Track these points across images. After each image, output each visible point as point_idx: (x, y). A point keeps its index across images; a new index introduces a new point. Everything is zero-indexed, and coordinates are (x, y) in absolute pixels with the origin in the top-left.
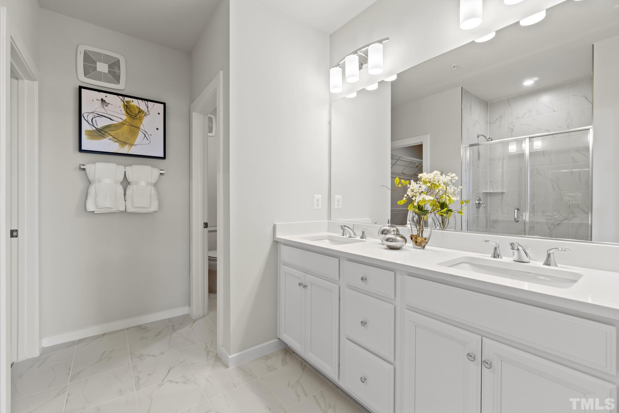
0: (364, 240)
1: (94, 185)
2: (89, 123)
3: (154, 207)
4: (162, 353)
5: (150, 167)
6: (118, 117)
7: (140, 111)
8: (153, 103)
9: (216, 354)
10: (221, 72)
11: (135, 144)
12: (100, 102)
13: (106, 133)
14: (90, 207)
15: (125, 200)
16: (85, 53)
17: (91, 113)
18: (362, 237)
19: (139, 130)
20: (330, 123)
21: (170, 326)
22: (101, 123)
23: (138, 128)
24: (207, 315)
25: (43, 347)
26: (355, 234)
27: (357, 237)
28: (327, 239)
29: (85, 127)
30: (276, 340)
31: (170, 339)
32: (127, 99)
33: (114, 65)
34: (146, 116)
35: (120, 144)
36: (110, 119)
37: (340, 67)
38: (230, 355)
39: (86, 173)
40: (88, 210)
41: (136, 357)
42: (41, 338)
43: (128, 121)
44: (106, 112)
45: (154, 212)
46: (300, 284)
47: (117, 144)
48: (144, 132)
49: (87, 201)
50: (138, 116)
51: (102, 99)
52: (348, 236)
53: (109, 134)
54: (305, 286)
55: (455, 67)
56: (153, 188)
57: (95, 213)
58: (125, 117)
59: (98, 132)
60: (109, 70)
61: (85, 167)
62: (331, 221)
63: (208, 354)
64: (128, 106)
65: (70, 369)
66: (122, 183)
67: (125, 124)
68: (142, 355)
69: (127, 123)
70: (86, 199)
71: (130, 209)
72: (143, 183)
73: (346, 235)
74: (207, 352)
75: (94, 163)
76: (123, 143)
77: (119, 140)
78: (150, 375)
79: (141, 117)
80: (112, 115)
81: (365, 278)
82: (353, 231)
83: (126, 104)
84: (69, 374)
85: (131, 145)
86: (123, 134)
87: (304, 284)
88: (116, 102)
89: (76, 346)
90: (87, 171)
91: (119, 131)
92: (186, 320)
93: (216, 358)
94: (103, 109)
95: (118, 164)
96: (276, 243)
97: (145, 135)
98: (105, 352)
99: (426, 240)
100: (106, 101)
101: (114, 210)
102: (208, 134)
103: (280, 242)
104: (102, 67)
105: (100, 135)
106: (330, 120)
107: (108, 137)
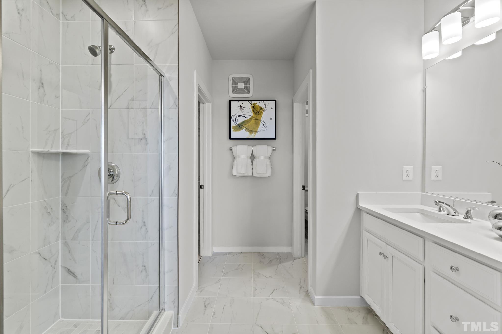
0: (469, 221)
1: (236, 160)
2: (234, 122)
3: (269, 174)
4: (271, 276)
5: (267, 146)
6: (248, 115)
7: (261, 109)
8: (268, 102)
9: (306, 291)
10: (311, 71)
11: (258, 131)
12: (240, 107)
13: (242, 126)
14: (235, 173)
15: (252, 169)
16: (232, 79)
17: (235, 115)
18: (467, 217)
19: (260, 121)
20: (424, 91)
21: (278, 259)
22: (241, 120)
23: (260, 120)
24: (304, 257)
25: (213, 252)
26: (455, 211)
27: (459, 215)
28: (418, 212)
29: (233, 124)
30: (359, 297)
31: (277, 268)
32: (253, 102)
33: (247, 82)
34: (264, 111)
35: (250, 132)
36: (244, 117)
37: (436, 31)
38: (316, 295)
39: (232, 152)
40: (233, 175)
41: (256, 274)
42: (212, 246)
43: (254, 116)
44: (242, 113)
45: (269, 176)
46: (381, 254)
47: (248, 133)
48: (263, 122)
49: (233, 169)
50: (260, 112)
51: (240, 105)
52: (446, 212)
53: (244, 127)
54: (385, 257)
56: (268, 160)
57: (237, 176)
58: (252, 115)
59: (238, 126)
60: (244, 86)
61: (232, 149)
62: (425, 193)
63: (301, 288)
64: (254, 107)
65: (223, 269)
66: (250, 157)
67: (252, 119)
68: (259, 274)
69: (253, 118)
70: (233, 168)
71: (255, 175)
72: (262, 157)
73: (444, 211)
74: (300, 287)
75: (236, 146)
76: (251, 132)
77: (249, 130)
78: (262, 289)
79: (261, 113)
80: (245, 115)
81: (456, 268)
82: (453, 208)
83: (253, 106)
84: (222, 272)
85: (256, 132)
86: (251, 126)
87: (385, 254)
88: (247, 105)
89: (227, 256)
90: (233, 150)
91: (249, 124)
92: (289, 257)
93: (306, 293)
94: (241, 111)
95: (248, 146)
96: (359, 210)
97: (264, 124)
98: (240, 264)
100: (242, 106)
101: (246, 175)
102: (305, 115)
103: (363, 210)
104: (241, 85)
105: (240, 128)
106: (424, 88)
107: (243, 128)
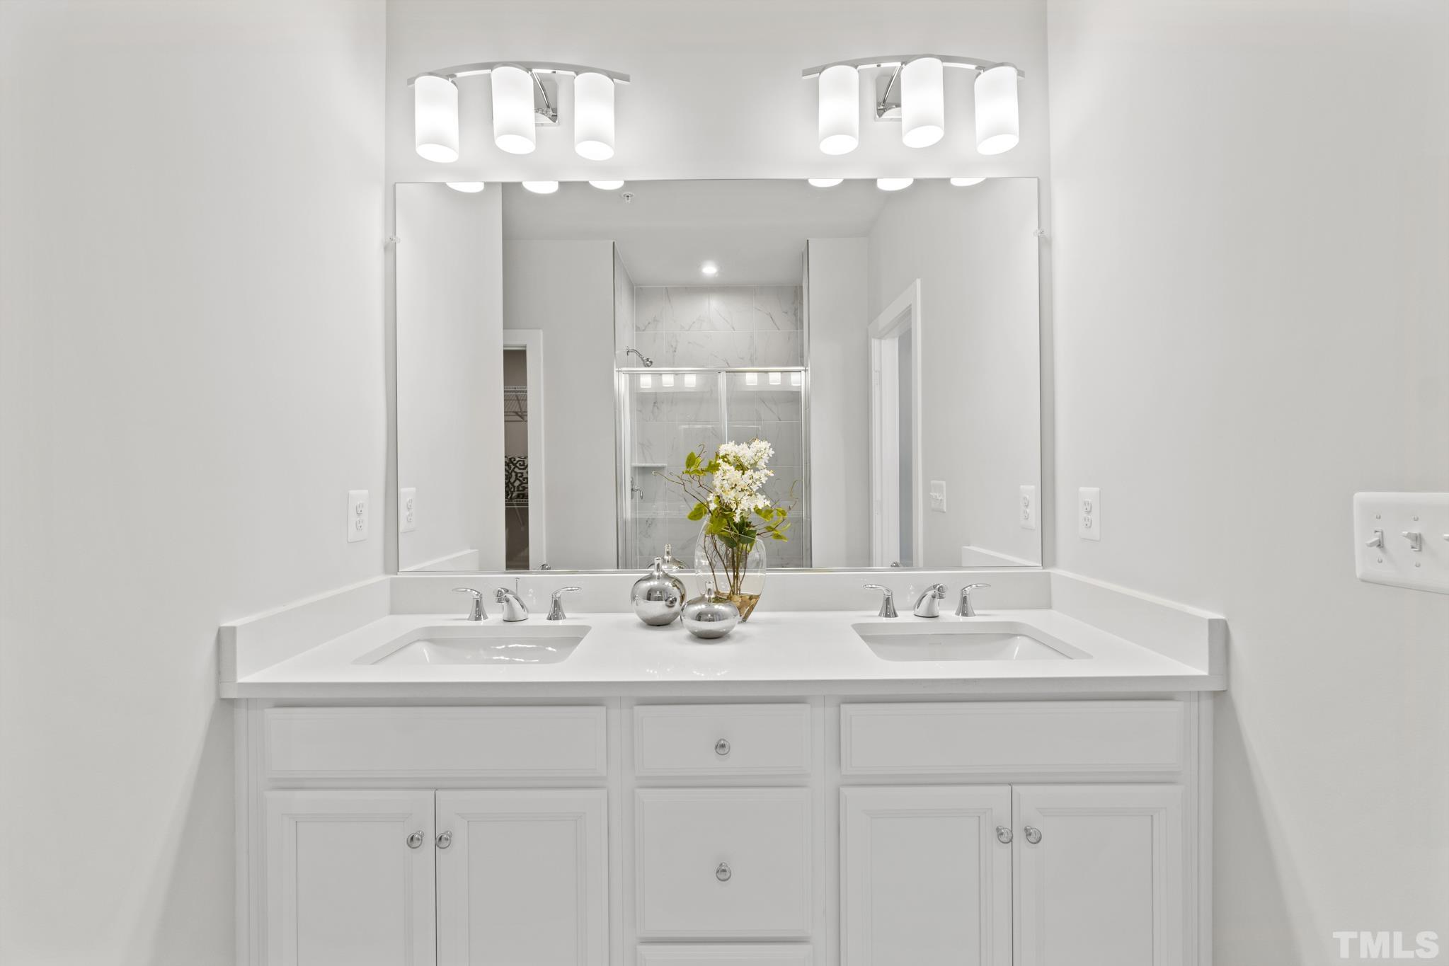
18: (554, 616)
26: (523, 607)
27: (529, 615)
54: (441, 840)
55: (628, 196)
62: (399, 575)
73: (485, 617)
82: (518, 599)
87: (431, 831)
96: (228, 707)
99: (752, 601)
